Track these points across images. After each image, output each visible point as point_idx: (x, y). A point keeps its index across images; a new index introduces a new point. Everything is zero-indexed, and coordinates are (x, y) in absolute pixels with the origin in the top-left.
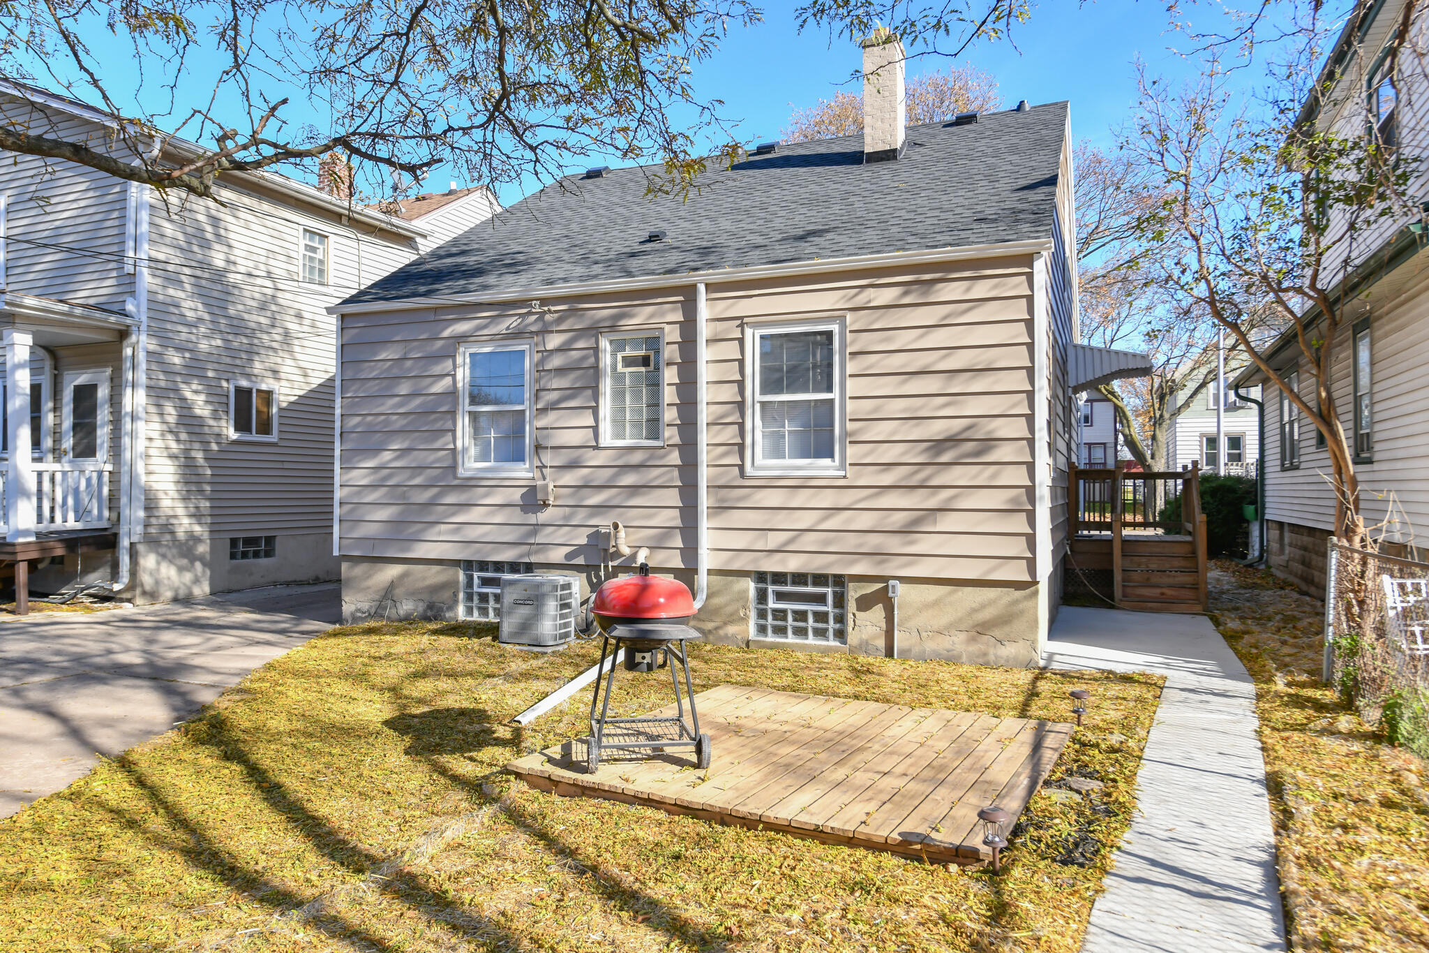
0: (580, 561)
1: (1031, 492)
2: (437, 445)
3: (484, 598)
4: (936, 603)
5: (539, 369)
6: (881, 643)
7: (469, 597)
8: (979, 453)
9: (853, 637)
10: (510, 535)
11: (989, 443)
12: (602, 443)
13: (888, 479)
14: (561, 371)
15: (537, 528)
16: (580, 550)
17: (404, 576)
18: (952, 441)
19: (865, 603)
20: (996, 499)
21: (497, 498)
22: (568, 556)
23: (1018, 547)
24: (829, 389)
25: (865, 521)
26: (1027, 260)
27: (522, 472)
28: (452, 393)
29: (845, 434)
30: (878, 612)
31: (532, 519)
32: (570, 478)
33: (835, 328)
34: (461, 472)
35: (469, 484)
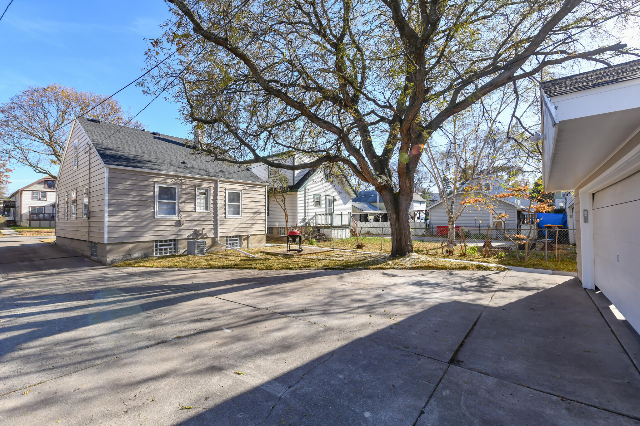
0: (191, 237)
1: (265, 220)
2: (148, 210)
3: (161, 250)
4: (254, 238)
5: (180, 193)
6: (246, 246)
7: (156, 250)
8: (259, 214)
9: (242, 246)
10: (172, 233)
11: (260, 213)
12: (197, 211)
13: (248, 218)
14: (186, 194)
15: (180, 231)
16: (191, 235)
17: (136, 246)
18: (256, 212)
19: (244, 240)
20: (261, 222)
21: (168, 224)
22: (188, 237)
23: (264, 229)
24: (239, 203)
25: (245, 226)
26: (265, 186)
27: (175, 217)
28: (154, 196)
29: (242, 211)
30: (246, 241)
31: (178, 229)
32: (188, 219)
33: (240, 192)
34: (156, 217)
35: (159, 220)
